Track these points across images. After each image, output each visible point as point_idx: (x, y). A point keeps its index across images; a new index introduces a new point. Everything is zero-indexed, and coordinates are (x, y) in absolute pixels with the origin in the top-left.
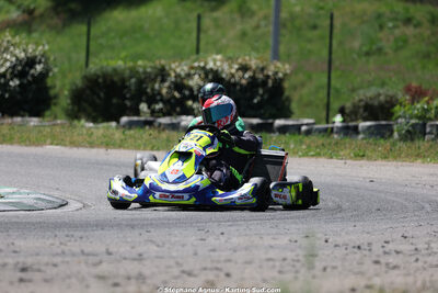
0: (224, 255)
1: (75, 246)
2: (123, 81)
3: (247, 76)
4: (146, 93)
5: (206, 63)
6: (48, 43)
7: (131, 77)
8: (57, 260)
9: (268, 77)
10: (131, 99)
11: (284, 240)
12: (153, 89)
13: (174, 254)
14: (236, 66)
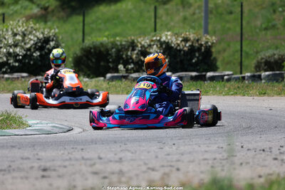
0: (175, 157)
1: (77, 155)
2: (107, 50)
3: (187, 45)
4: (123, 58)
5: (161, 38)
6: (58, 27)
7: (113, 48)
8: (67, 163)
9: (201, 45)
10: (113, 62)
11: (214, 147)
12: (127, 56)
13: (143, 157)
14: (181, 39)
